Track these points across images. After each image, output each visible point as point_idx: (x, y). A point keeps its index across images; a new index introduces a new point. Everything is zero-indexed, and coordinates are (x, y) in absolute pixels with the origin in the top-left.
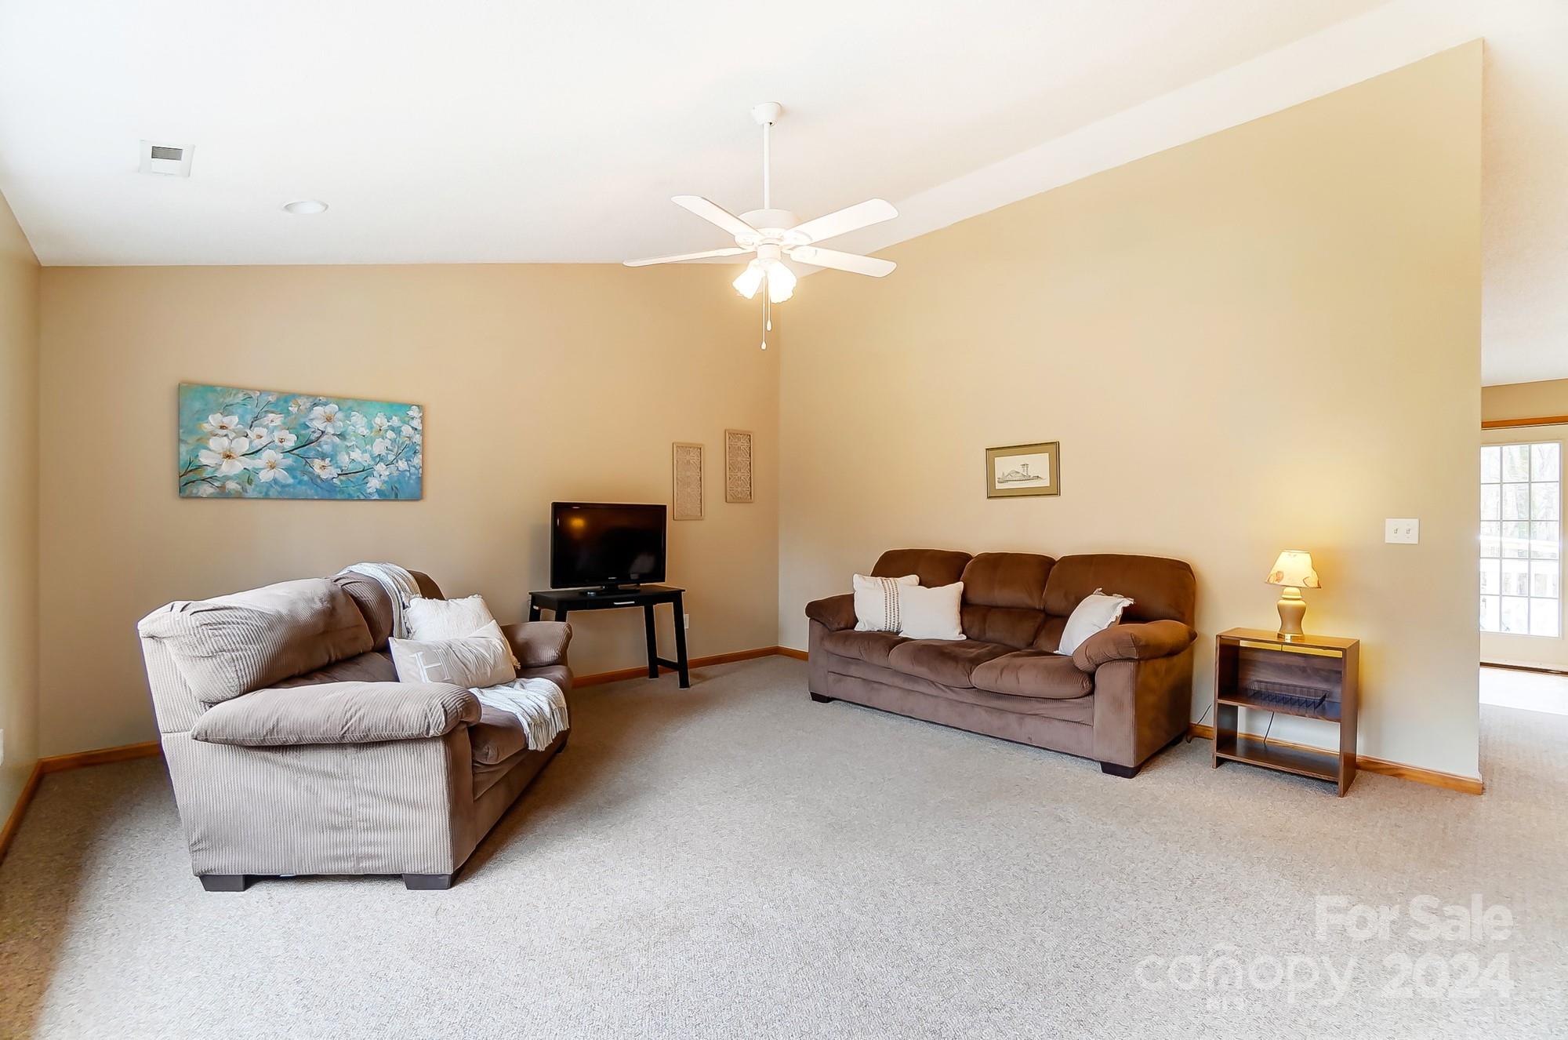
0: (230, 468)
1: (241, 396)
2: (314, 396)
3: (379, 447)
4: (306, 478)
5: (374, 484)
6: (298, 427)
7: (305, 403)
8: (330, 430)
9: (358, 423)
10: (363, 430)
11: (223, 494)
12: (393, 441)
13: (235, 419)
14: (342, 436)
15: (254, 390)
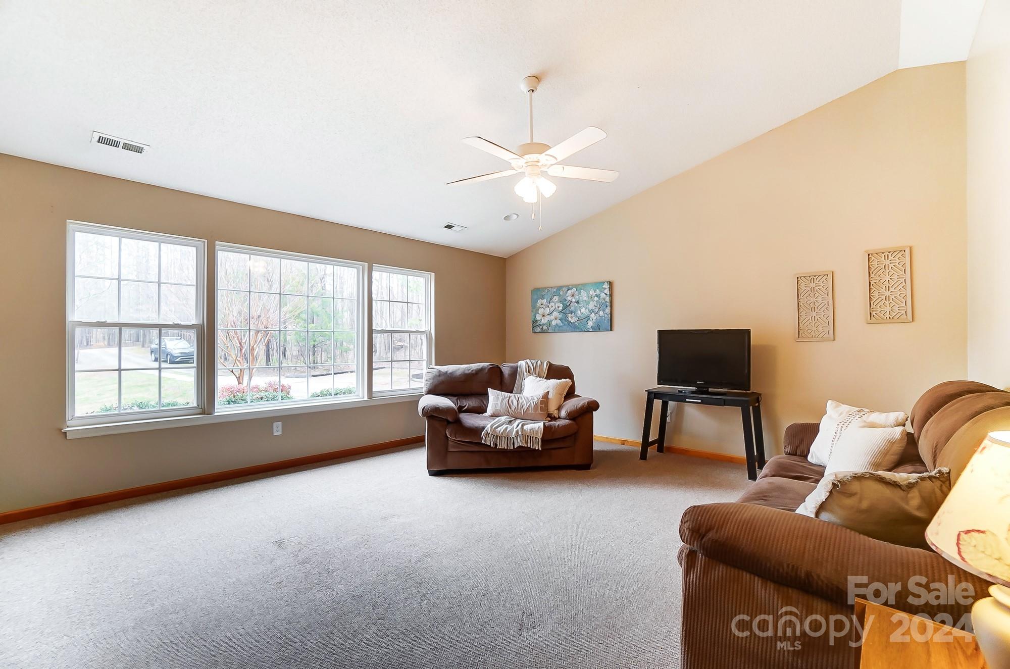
0: (545, 321)
1: (546, 291)
2: (568, 286)
3: (591, 306)
4: (566, 323)
5: (590, 323)
6: (563, 301)
7: (565, 289)
8: (574, 300)
9: (584, 296)
10: (586, 299)
11: (543, 331)
12: (597, 302)
13: (545, 300)
14: (578, 302)
15: (550, 288)
